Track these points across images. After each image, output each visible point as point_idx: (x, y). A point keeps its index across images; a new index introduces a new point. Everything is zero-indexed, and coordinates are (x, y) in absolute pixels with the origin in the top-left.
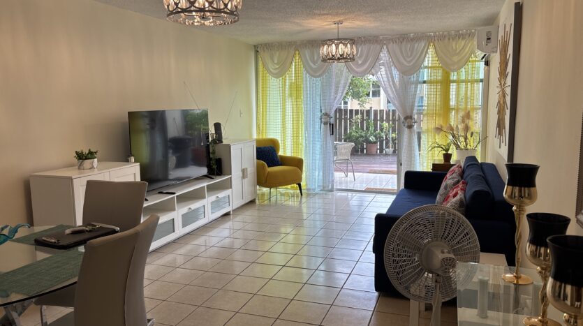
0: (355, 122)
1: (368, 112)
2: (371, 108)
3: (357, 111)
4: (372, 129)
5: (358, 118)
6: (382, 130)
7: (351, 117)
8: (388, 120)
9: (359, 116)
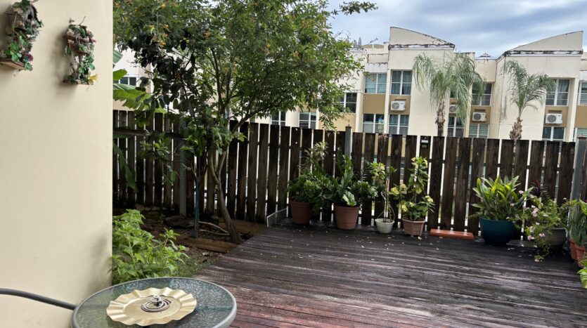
0: (315, 157)
1: (342, 136)
2: (348, 128)
3: (319, 134)
4: (348, 174)
5: (320, 149)
6: (369, 178)
7: (307, 145)
8: (382, 158)
9: (323, 145)
